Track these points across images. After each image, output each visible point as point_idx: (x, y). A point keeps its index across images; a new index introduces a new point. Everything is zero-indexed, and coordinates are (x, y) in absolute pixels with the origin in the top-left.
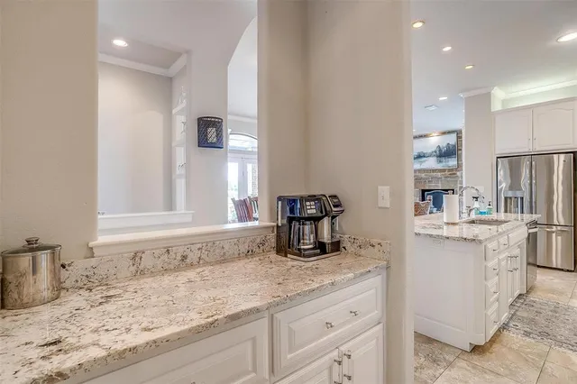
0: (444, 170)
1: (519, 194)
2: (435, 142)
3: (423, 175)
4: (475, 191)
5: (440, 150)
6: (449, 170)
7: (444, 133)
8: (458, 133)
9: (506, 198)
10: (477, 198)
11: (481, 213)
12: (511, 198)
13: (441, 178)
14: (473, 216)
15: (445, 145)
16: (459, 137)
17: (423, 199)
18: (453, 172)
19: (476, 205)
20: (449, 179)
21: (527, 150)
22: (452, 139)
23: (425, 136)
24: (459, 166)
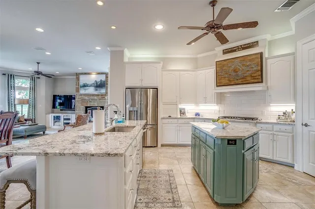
0: (98, 95)
1: (135, 109)
2: (93, 78)
3: (86, 98)
4: (115, 107)
5: (97, 83)
6: (101, 95)
7: (99, 74)
8: (106, 74)
9: (130, 111)
10: (116, 112)
11: (119, 122)
12: (132, 111)
13: (97, 100)
14: (114, 124)
15: (99, 80)
16: (107, 77)
17: (86, 112)
18: (103, 96)
19: (116, 117)
20: (101, 101)
21: (139, 85)
22: (103, 78)
23: (89, 74)
24: (106, 93)
